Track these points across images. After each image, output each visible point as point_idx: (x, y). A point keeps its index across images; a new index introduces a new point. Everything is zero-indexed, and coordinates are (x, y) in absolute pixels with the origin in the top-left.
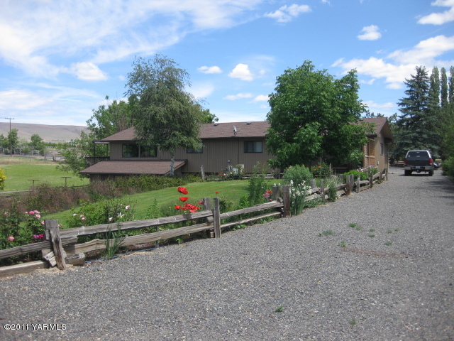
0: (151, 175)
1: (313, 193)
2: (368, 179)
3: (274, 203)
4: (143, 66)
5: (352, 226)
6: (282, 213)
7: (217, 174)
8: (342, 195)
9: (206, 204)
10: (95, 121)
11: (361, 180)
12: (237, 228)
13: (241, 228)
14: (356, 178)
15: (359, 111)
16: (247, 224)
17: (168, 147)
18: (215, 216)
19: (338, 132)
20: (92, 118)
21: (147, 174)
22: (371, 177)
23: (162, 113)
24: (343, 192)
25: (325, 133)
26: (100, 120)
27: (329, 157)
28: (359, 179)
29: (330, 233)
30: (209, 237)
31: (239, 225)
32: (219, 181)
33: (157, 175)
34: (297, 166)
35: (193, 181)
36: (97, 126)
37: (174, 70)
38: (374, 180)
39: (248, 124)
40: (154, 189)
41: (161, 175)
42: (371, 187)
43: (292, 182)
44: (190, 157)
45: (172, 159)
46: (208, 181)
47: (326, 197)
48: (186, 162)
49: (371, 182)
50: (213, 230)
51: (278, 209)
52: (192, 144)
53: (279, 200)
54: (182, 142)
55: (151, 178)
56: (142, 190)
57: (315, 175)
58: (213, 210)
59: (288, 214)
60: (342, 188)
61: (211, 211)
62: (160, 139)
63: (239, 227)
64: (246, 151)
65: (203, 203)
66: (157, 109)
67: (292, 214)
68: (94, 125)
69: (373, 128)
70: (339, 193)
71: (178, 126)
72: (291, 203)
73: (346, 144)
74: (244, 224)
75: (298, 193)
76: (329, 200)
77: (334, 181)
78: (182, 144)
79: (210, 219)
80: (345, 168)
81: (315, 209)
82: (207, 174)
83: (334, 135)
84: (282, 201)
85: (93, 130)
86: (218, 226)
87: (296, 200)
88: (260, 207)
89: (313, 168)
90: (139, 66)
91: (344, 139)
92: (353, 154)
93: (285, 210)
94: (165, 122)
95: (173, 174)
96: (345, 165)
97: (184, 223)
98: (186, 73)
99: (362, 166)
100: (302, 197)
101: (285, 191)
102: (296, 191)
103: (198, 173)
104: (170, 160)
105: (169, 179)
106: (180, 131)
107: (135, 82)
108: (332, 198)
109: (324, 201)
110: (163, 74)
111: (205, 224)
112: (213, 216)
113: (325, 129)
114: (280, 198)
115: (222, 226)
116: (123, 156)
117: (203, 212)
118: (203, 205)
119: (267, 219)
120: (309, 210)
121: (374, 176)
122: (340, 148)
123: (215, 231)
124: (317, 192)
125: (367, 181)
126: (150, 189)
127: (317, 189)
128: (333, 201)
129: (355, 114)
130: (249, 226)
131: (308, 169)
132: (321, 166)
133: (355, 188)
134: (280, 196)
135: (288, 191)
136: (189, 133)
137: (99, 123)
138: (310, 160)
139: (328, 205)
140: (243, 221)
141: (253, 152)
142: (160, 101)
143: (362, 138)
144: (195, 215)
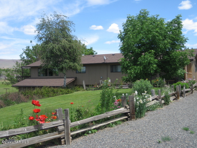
0: (50, 87)
1: (153, 100)
2: (190, 88)
3: (122, 110)
4: (46, 19)
5: (186, 130)
6: (129, 117)
7: (93, 86)
8: (174, 99)
9: (58, 115)
10: (24, 55)
11: (186, 88)
12: (88, 133)
13: (92, 133)
14: (182, 87)
15: (183, 42)
16: (98, 129)
17: (62, 69)
18: (66, 125)
19: (170, 57)
20: (23, 54)
21: (47, 87)
22: (192, 86)
23: (57, 48)
24: (174, 97)
25: (160, 57)
26: (27, 55)
27: (164, 74)
28: (184, 88)
29: (168, 139)
30: (60, 144)
31: (90, 130)
32: (94, 90)
33: (54, 87)
34: (142, 80)
35: (78, 91)
36: (26, 58)
37: (65, 21)
38: (194, 88)
39: (113, 55)
40: (51, 97)
41: (57, 87)
42: (192, 93)
43: (136, 92)
44: (78, 76)
45: (65, 77)
46: (87, 90)
47: (163, 102)
48: (76, 78)
49: (192, 90)
50: (64, 138)
51: (125, 114)
52: (76, 67)
53: (126, 107)
54: (70, 66)
55: (50, 89)
56: (43, 97)
57: (155, 85)
58: (64, 120)
59: (134, 118)
60: (174, 95)
61: (62, 121)
62: (56, 64)
63: (90, 132)
64: (112, 71)
65: (56, 114)
66: (54, 45)
67: (137, 117)
68: (24, 57)
69: (193, 53)
70: (172, 98)
71: (68, 56)
72: (136, 108)
73: (175, 64)
74: (94, 129)
75: (141, 101)
76: (165, 104)
77: (168, 90)
78: (70, 68)
79: (61, 128)
80: (174, 80)
81: (155, 112)
82: (87, 86)
83: (167, 58)
84: (128, 107)
85: (24, 61)
86: (68, 134)
87: (139, 106)
88: (109, 114)
89: (153, 81)
90: (43, 19)
91: (174, 61)
92: (180, 72)
93: (131, 114)
94: (59, 53)
95: (65, 86)
96: (174, 79)
97: (35, 134)
98: (73, 23)
99: (184, 79)
100: (145, 104)
101: (131, 100)
102: (139, 100)
103: (81, 85)
104: (63, 78)
105: (62, 90)
106: (68, 59)
107: (41, 29)
108: (167, 102)
109: (161, 105)
110: (58, 24)
111: (57, 133)
112: (64, 125)
113: (160, 55)
114: (127, 105)
115: (72, 134)
116: (39, 76)
117: (54, 123)
118: (54, 116)
119: (116, 123)
120: (150, 113)
121: (194, 85)
122: (171, 67)
123: (66, 138)
124: (156, 99)
125: (189, 89)
126: (49, 96)
127: (156, 96)
128: (168, 105)
129: (180, 44)
130: (100, 131)
131: (149, 82)
132: (159, 80)
133: (182, 94)
134: (128, 104)
135: (133, 99)
136: (74, 60)
137: (27, 56)
138: (150, 76)
139: (164, 108)
140: (94, 127)
141: (116, 72)
142: (56, 40)
143: (186, 60)
144: (47, 125)
